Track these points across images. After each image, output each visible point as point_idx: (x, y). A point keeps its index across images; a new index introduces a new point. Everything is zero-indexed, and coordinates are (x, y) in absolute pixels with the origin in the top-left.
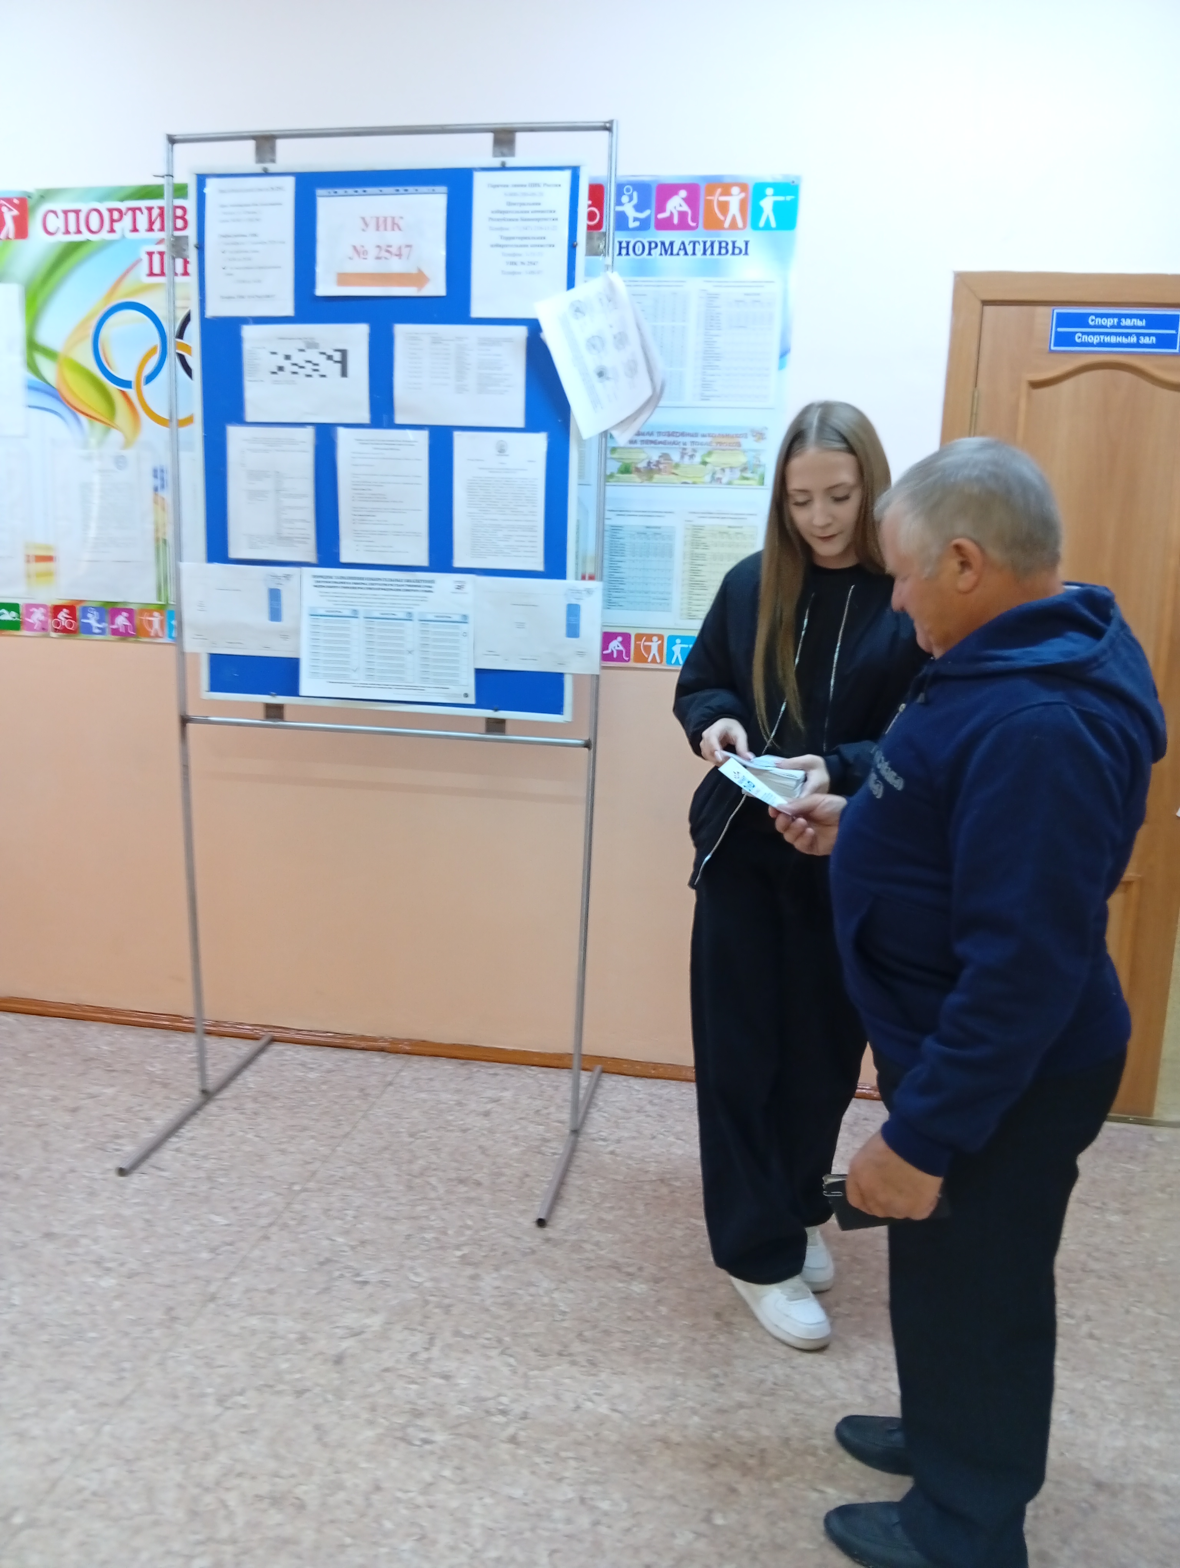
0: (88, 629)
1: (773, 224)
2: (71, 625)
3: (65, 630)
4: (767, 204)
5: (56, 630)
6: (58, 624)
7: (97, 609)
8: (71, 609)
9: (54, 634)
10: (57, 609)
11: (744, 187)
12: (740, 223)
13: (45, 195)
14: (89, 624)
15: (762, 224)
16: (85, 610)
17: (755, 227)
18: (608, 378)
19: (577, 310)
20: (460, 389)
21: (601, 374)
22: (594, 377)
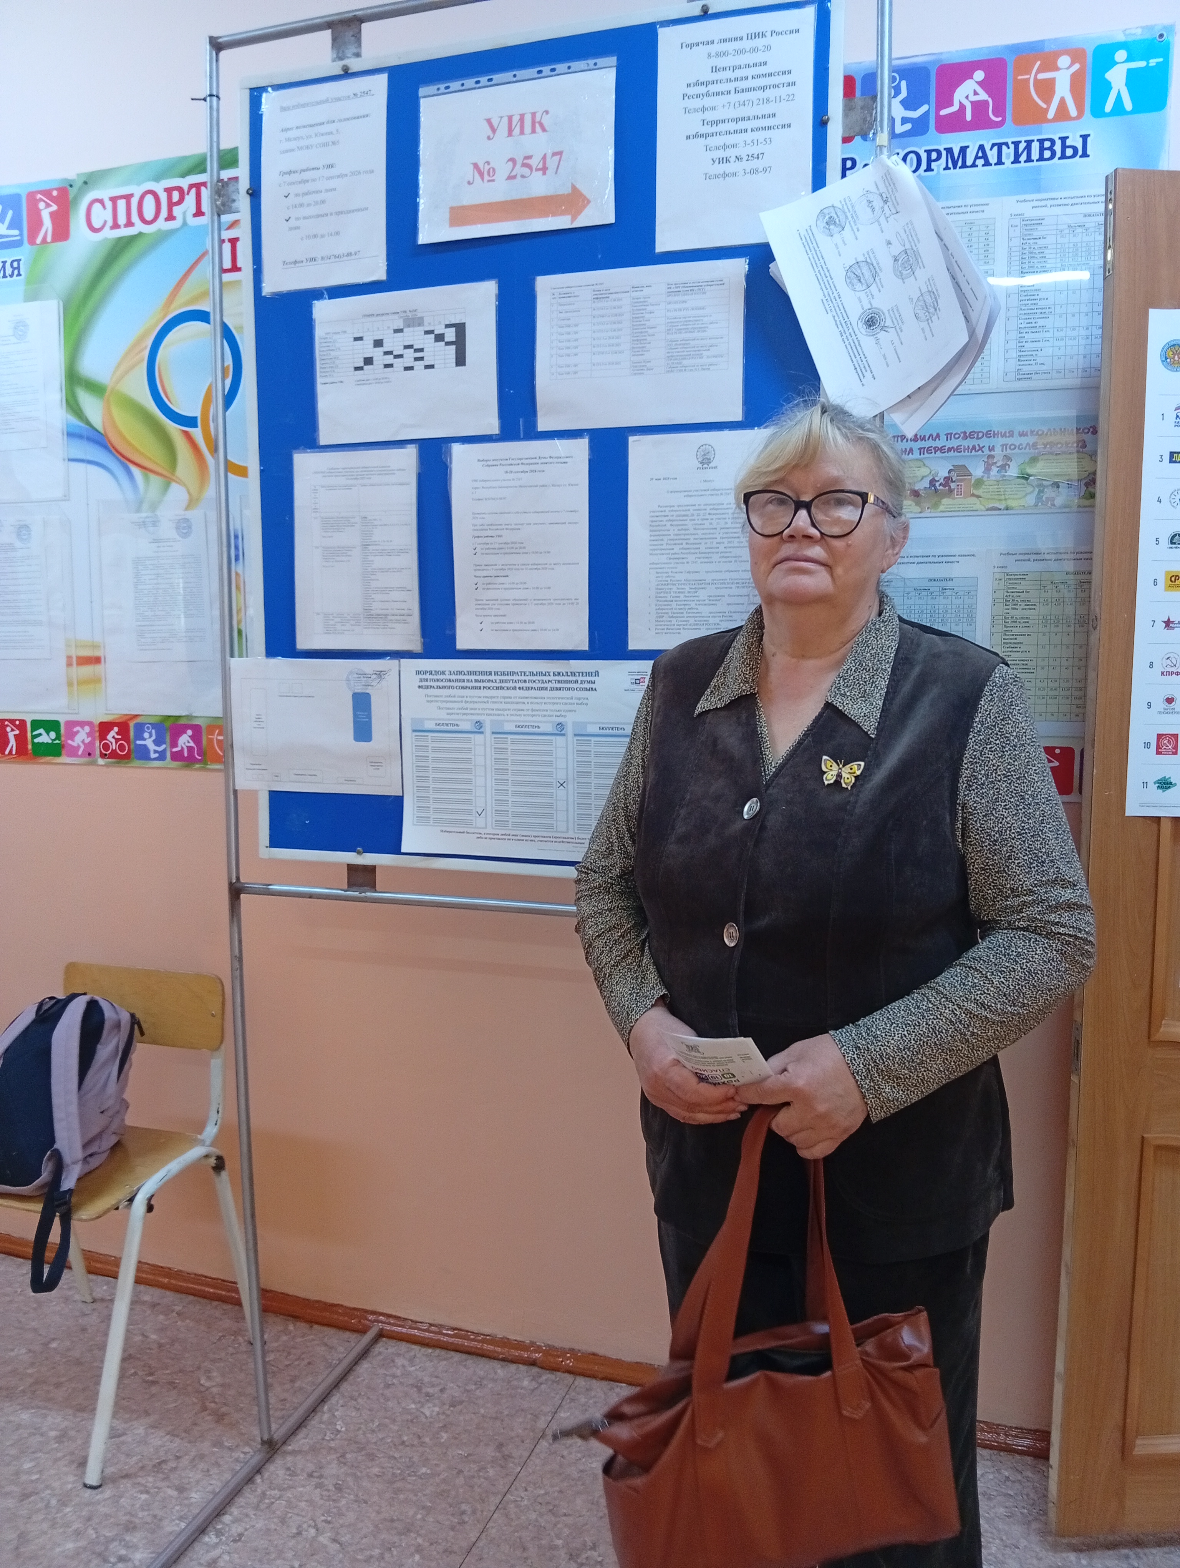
0: (143, 754)
1: (1128, 105)
2: (122, 748)
3: (114, 755)
4: (1117, 77)
5: (103, 756)
6: (106, 747)
7: (154, 726)
8: (123, 726)
9: (101, 761)
10: (105, 728)
11: (1077, 55)
12: (1073, 112)
13: (89, 181)
14: (145, 746)
15: (1108, 108)
16: (140, 728)
17: (1098, 112)
18: (883, 329)
19: (831, 222)
20: (639, 369)
21: (871, 322)
22: (860, 329)
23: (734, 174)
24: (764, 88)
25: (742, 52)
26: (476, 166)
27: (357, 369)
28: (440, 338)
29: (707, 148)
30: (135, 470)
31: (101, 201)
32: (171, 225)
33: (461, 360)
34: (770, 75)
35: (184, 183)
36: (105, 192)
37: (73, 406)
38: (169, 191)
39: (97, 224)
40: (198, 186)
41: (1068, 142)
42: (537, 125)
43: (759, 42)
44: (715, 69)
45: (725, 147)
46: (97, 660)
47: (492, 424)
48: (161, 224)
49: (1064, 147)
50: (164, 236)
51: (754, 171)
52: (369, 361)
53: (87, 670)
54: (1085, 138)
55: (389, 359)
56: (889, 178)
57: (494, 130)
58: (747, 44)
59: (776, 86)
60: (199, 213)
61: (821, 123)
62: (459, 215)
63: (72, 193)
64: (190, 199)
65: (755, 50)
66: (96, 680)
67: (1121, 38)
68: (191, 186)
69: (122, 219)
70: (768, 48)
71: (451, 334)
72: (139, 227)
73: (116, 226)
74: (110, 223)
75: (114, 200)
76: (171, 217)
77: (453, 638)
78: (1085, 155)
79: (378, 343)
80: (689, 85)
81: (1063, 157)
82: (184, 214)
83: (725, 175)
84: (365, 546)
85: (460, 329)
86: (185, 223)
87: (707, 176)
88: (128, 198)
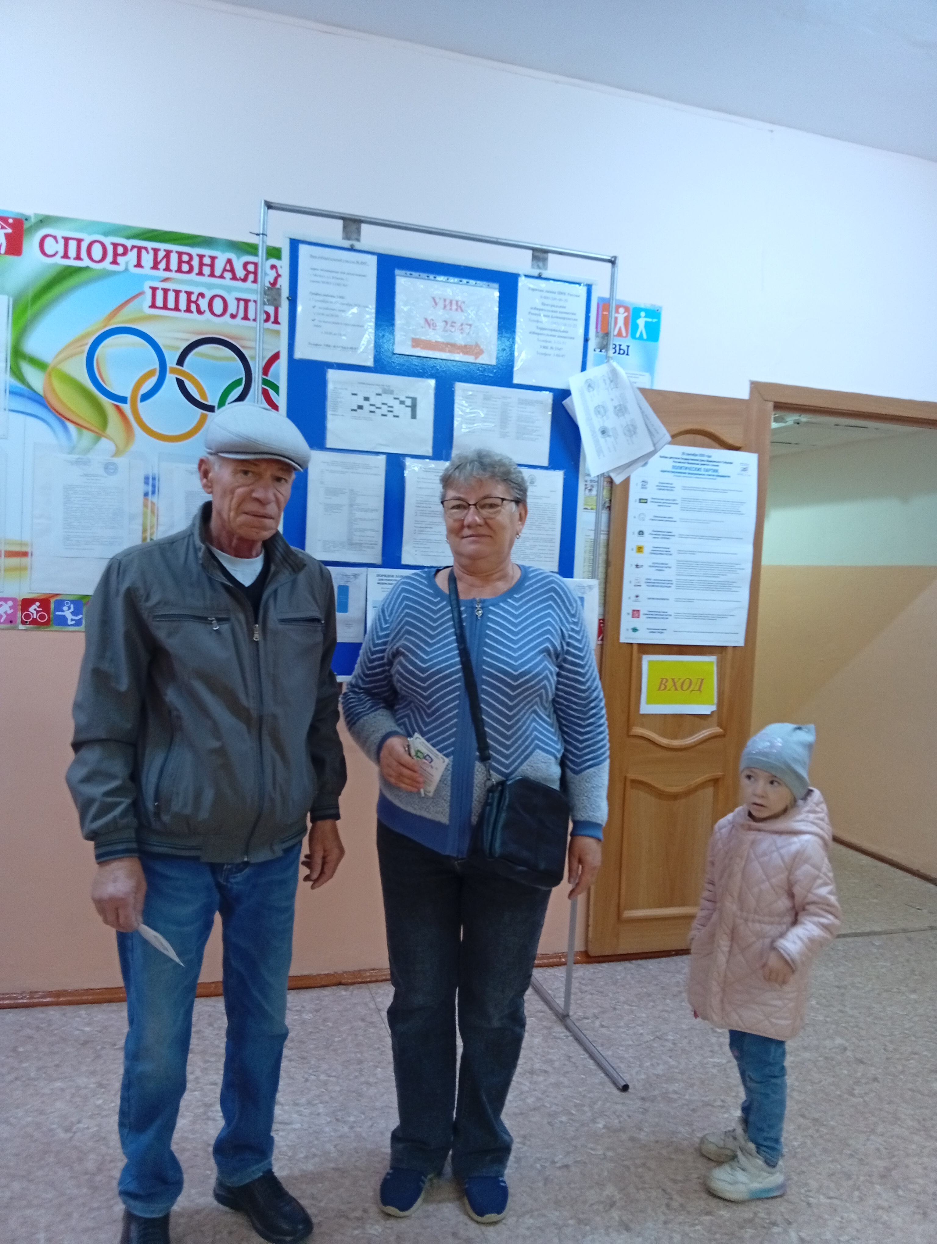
0: (62, 621)
1: (645, 337)
2: (42, 617)
3: (34, 622)
4: (641, 322)
5: (23, 623)
6: (27, 616)
7: (72, 602)
8: (45, 602)
9: (21, 627)
10: (27, 603)
11: (627, 309)
12: (624, 334)
13: (44, 221)
14: (64, 616)
15: (638, 335)
16: (60, 605)
17: (633, 337)
18: (609, 436)
19: (589, 386)
20: (504, 435)
21: (603, 432)
22: (599, 434)
23: (550, 355)
24: (564, 319)
25: (555, 299)
26: (426, 320)
27: (355, 410)
28: (402, 402)
29: (539, 340)
30: (71, 426)
31: (55, 238)
32: (114, 268)
33: (414, 416)
34: (567, 313)
35: (129, 243)
36: (60, 232)
37: (17, 373)
38: (115, 245)
39: (49, 251)
40: (140, 249)
41: (622, 347)
42: (460, 308)
43: (562, 297)
44: (543, 304)
45: (546, 341)
46: (25, 554)
47: (428, 450)
48: (107, 265)
49: (620, 349)
50: (107, 274)
51: (558, 356)
52: (360, 407)
53: (14, 561)
54: (628, 346)
55: (373, 409)
56: (614, 372)
57: (436, 304)
58: (557, 296)
59: (569, 319)
60: (139, 265)
61: (586, 340)
62: (416, 343)
63: (26, 225)
64: (132, 256)
65: (560, 300)
66: (22, 569)
67: (643, 306)
68: (133, 247)
69: (72, 252)
70: (566, 301)
71: (409, 402)
72: (86, 262)
73: (66, 256)
74: (61, 253)
75: (67, 240)
76: (115, 262)
77: (399, 558)
78: (627, 354)
79: (367, 399)
80: (532, 308)
81: (619, 353)
82: (127, 263)
83: (545, 354)
84: (351, 505)
85: (414, 400)
86: (127, 270)
87: (538, 353)
88: (79, 241)
